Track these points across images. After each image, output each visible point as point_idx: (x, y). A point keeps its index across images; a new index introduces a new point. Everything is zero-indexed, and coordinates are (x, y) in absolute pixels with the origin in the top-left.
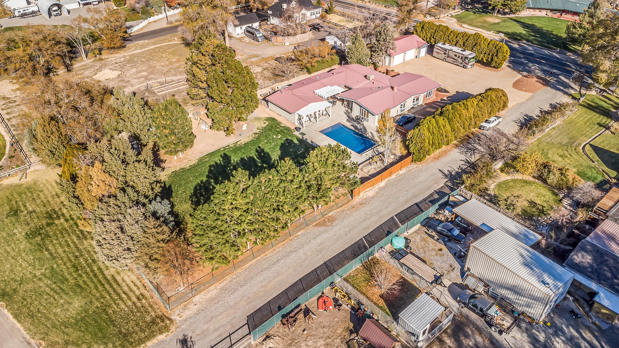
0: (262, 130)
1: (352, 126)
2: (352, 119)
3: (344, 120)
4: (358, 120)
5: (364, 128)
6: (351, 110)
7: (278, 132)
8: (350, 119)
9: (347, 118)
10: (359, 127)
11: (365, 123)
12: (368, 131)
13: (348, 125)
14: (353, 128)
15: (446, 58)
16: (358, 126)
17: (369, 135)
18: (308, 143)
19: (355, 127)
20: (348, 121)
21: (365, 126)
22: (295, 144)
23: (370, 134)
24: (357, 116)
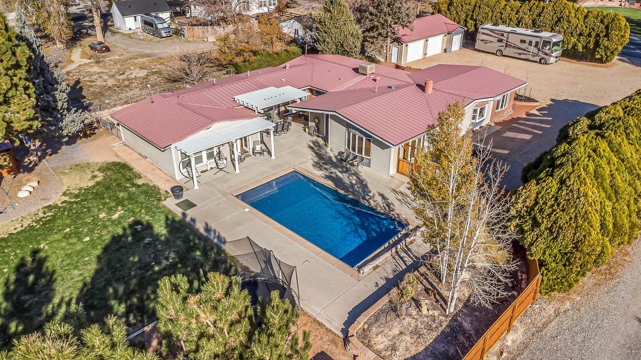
0: (77, 196)
1: (327, 177)
2: (329, 161)
3: (307, 165)
4: (342, 162)
5: (361, 181)
6: (326, 139)
7: (120, 202)
8: (322, 160)
9: (316, 159)
10: (347, 181)
11: (362, 170)
12: (373, 189)
13: (318, 175)
14: (330, 184)
15: (502, 49)
16: (344, 177)
17: (377, 202)
18: (196, 233)
19: (338, 181)
20: (317, 165)
21: (363, 176)
22: (156, 237)
23: (379, 199)
24: (340, 153)
